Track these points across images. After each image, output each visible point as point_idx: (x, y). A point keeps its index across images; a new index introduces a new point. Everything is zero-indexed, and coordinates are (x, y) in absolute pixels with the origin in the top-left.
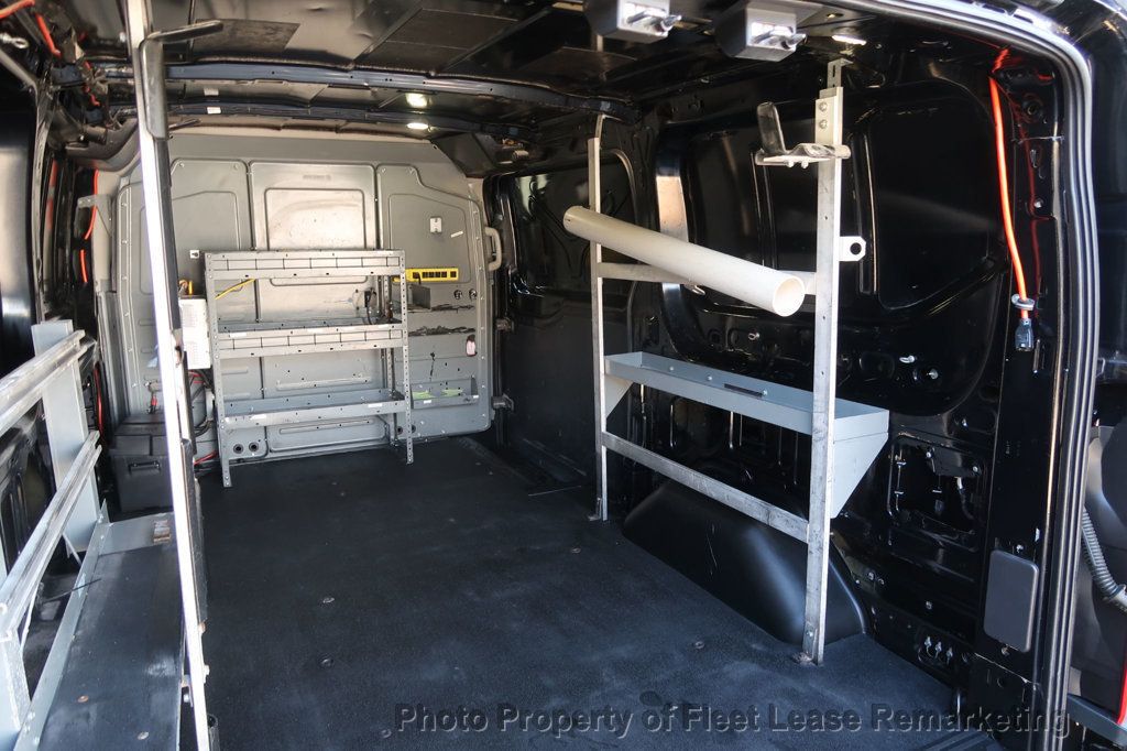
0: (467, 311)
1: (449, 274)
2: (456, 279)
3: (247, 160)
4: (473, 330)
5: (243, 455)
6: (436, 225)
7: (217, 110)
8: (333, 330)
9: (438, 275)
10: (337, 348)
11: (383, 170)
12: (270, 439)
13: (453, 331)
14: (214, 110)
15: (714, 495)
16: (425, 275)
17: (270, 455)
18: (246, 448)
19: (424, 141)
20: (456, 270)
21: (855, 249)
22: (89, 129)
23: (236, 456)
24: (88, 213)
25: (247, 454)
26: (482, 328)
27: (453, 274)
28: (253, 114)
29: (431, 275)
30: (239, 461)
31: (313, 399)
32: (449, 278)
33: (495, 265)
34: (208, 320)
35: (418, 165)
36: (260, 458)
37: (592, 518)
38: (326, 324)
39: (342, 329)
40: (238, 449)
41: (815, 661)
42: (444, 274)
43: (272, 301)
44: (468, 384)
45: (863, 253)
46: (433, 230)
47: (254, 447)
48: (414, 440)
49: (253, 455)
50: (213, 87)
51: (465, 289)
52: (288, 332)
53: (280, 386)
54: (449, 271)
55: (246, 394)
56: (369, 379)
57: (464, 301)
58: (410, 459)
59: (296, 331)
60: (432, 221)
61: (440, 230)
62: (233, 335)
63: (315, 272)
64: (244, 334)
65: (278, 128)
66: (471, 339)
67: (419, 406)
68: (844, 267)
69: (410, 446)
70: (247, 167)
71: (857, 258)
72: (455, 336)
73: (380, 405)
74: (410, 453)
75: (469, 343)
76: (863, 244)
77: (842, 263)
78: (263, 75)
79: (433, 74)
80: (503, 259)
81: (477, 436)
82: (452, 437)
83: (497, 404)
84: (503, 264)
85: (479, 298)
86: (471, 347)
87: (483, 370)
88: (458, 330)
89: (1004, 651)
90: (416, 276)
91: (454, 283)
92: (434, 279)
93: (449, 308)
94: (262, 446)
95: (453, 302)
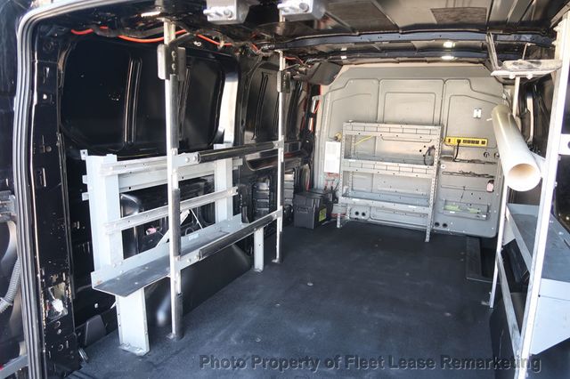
0: (491, 165)
1: (480, 142)
2: (485, 145)
3: (380, 79)
4: (493, 177)
6: (478, 113)
7: (344, 57)
8: (396, 164)
9: (473, 142)
10: (397, 173)
11: (448, 82)
12: (372, 213)
13: (479, 176)
16: (464, 141)
17: (370, 220)
18: (361, 214)
19: (479, 65)
20: (485, 140)
23: (356, 216)
24: (317, 103)
25: (360, 217)
28: (361, 57)
29: (469, 142)
30: (356, 219)
31: (392, 198)
32: (480, 144)
34: (341, 153)
35: (470, 78)
36: (366, 220)
37: (484, 303)
39: (400, 165)
40: (357, 213)
42: (477, 142)
44: (486, 208)
46: (475, 116)
47: (364, 214)
48: (437, 231)
49: (363, 218)
51: (491, 152)
52: (374, 162)
53: (380, 189)
54: (481, 140)
55: (364, 189)
57: (490, 159)
58: (427, 240)
59: (378, 162)
60: (476, 111)
61: (479, 116)
62: (350, 160)
63: (391, 135)
64: (355, 161)
65: (398, 63)
66: (492, 182)
69: (428, 233)
70: (379, 82)
72: (481, 179)
74: (428, 236)
75: (490, 184)
82: (467, 236)
86: (490, 187)
88: (483, 176)
90: (459, 141)
91: (483, 148)
92: (470, 144)
93: (479, 162)
94: (367, 215)
95: (483, 159)
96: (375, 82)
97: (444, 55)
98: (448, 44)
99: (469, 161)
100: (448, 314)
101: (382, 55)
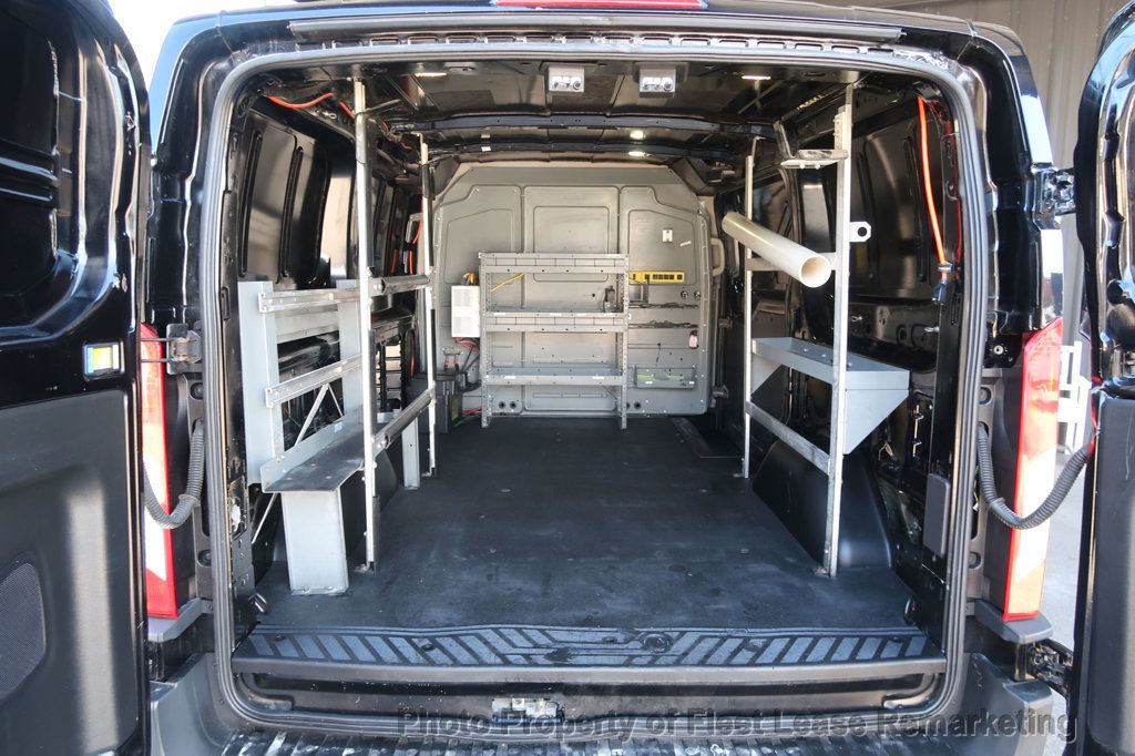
0: (692, 310)
1: (676, 277)
2: (682, 281)
3: (523, 185)
4: (695, 326)
5: (505, 410)
6: (667, 236)
7: (488, 149)
8: (569, 315)
9: (666, 277)
10: (572, 329)
11: (625, 190)
12: (526, 400)
13: (678, 326)
14: (486, 149)
15: (791, 444)
16: (655, 277)
17: (524, 413)
18: (508, 405)
19: (662, 166)
20: (683, 274)
21: (862, 232)
22: (410, 165)
23: (501, 411)
24: (417, 225)
25: (508, 410)
26: (704, 326)
27: (680, 277)
28: (513, 150)
29: (661, 277)
30: (501, 414)
32: (676, 280)
33: (719, 271)
34: (480, 303)
35: (653, 185)
36: (517, 414)
37: (736, 475)
38: (564, 310)
39: (575, 315)
40: (502, 405)
41: (829, 574)
42: (672, 277)
43: (534, 292)
44: (690, 372)
45: (868, 235)
46: (664, 240)
47: (513, 405)
48: (628, 415)
49: (512, 411)
50: (486, 133)
51: (690, 290)
52: (534, 314)
53: (536, 361)
54: (676, 274)
55: (511, 364)
56: (605, 359)
57: (689, 300)
58: (624, 426)
59: (541, 314)
60: (665, 232)
61: (671, 240)
62: (496, 314)
63: (558, 269)
64: (504, 314)
65: (548, 161)
66: (694, 333)
67: (642, 386)
68: (853, 246)
69: (624, 419)
70: (522, 189)
71: (864, 239)
72: (681, 330)
73: (602, 378)
74: (624, 422)
75: (692, 337)
76: (868, 227)
77: (851, 244)
78: (494, 123)
79: (608, 114)
80: (726, 265)
81: (693, 419)
82: (670, 416)
83: (716, 393)
84: (726, 270)
85: (703, 299)
86: (693, 341)
87: (702, 360)
88: (683, 325)
89: (934, 559)
90: (647, 277)
91: (679, 284)
92: (663, 281)
93: (675, 306)
94: (519, 405)
95: (679, 301)
96: (516, 190)
97: (632, 149)
98: (638, 135)
99: (663, 306)
100: (704, 491)
101: (546, 147)
